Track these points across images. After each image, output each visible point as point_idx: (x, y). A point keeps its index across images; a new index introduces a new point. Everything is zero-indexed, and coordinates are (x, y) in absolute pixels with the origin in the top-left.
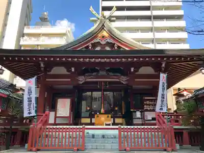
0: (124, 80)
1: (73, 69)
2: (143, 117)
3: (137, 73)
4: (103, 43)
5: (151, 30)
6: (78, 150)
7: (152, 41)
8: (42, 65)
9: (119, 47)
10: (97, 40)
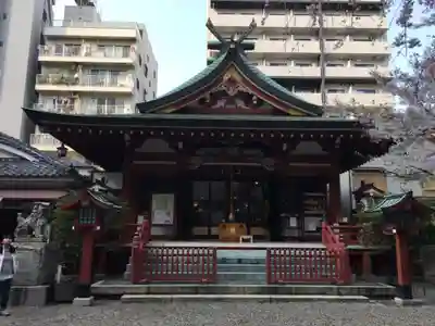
0: (269, 164)
1: (180, 145)
2: (301, 227)
4: (231, 93)
7: (317, 59)
8: (127, 137)
9: (260, 102)
10: (221, 87)
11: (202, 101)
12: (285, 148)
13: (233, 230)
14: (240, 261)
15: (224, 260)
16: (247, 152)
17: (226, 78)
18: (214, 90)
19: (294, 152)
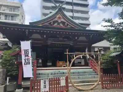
0: (71, 43)
1: (45, 36)
3: (78, 40)
4: (59, 21)
8: (27, 33)
10: (56, 19)
11: (51, 23)
12: (76, 38)
13: (61, 63)
16: (65, 39)
17: (58, 16)
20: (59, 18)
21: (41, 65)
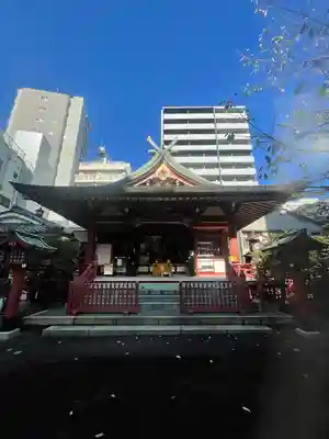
1: (127, 210)
3: (202, 215)
4: (164, 179)
5: (216, 165)
6: (130, 314)
7: (218, 178)
9: (181, 184)
10: (156, 175)
11: (145, 184)
12: (197, 210)
13: (162, 268)
14: (162, 292)
15: (150, 292)
18: (151, 177)
19: (204, 214)
20: (163, 172)
21: (124, 270)
